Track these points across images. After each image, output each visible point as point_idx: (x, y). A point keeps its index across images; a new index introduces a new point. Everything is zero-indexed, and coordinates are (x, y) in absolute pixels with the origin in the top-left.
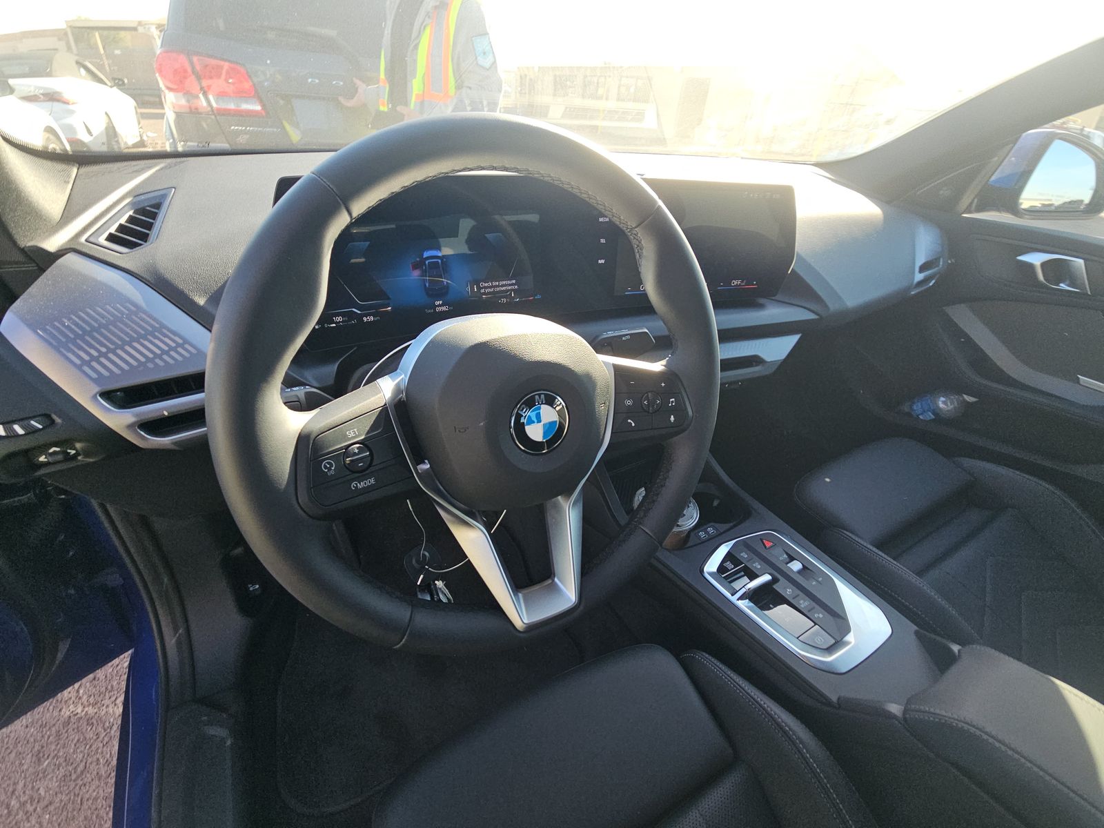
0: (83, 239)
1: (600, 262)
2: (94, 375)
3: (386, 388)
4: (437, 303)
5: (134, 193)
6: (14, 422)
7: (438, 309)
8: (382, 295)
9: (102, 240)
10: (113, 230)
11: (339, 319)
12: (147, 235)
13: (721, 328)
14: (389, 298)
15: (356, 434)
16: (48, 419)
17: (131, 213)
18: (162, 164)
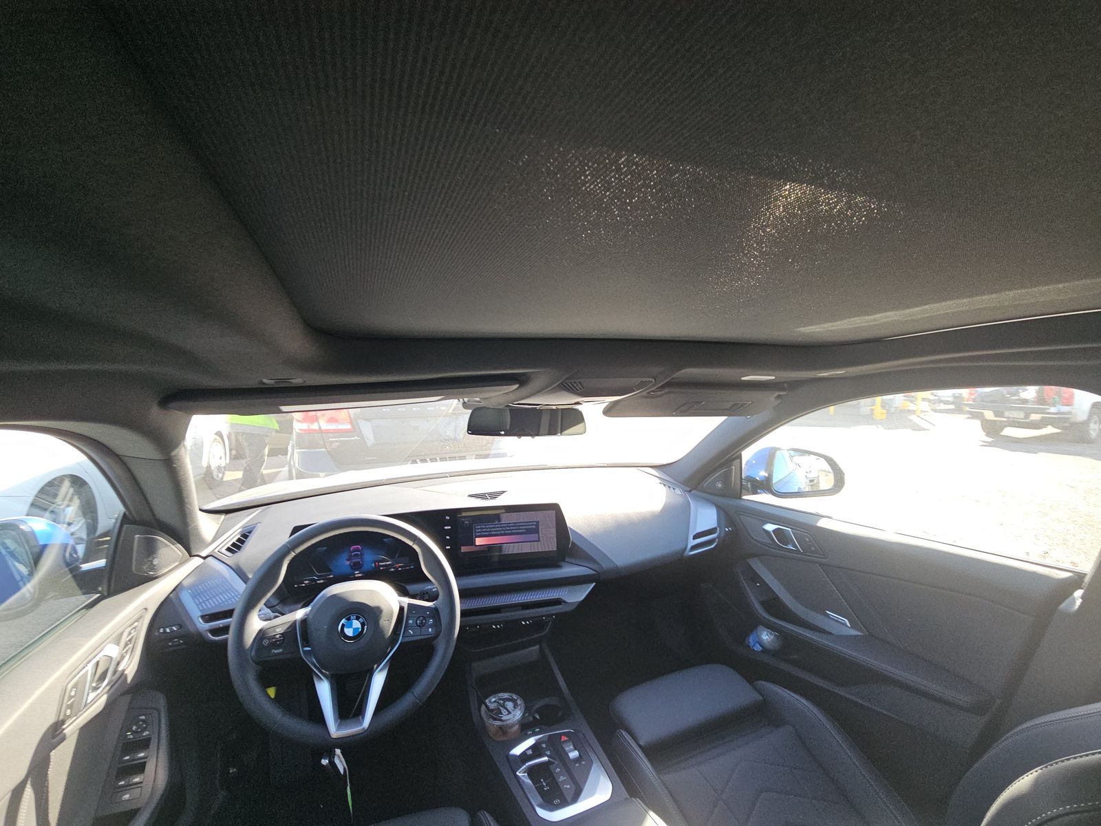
0: (216, 550)
1: (449, 547)
2: (201, 608)
3: (300, 614)
4: (356, 572)
5: (242, 527)
6: (167, 627)
7: (356, 576)
8: (330, 570)
9: (224, 550)
10: (229, 545)
11: (307, 582)
12: (240, 547)
13: (460, 588)
14: (332, 571)
15: (280, 630)
16: (181, 626)
17: (239, 536)
18: (260, 509)
